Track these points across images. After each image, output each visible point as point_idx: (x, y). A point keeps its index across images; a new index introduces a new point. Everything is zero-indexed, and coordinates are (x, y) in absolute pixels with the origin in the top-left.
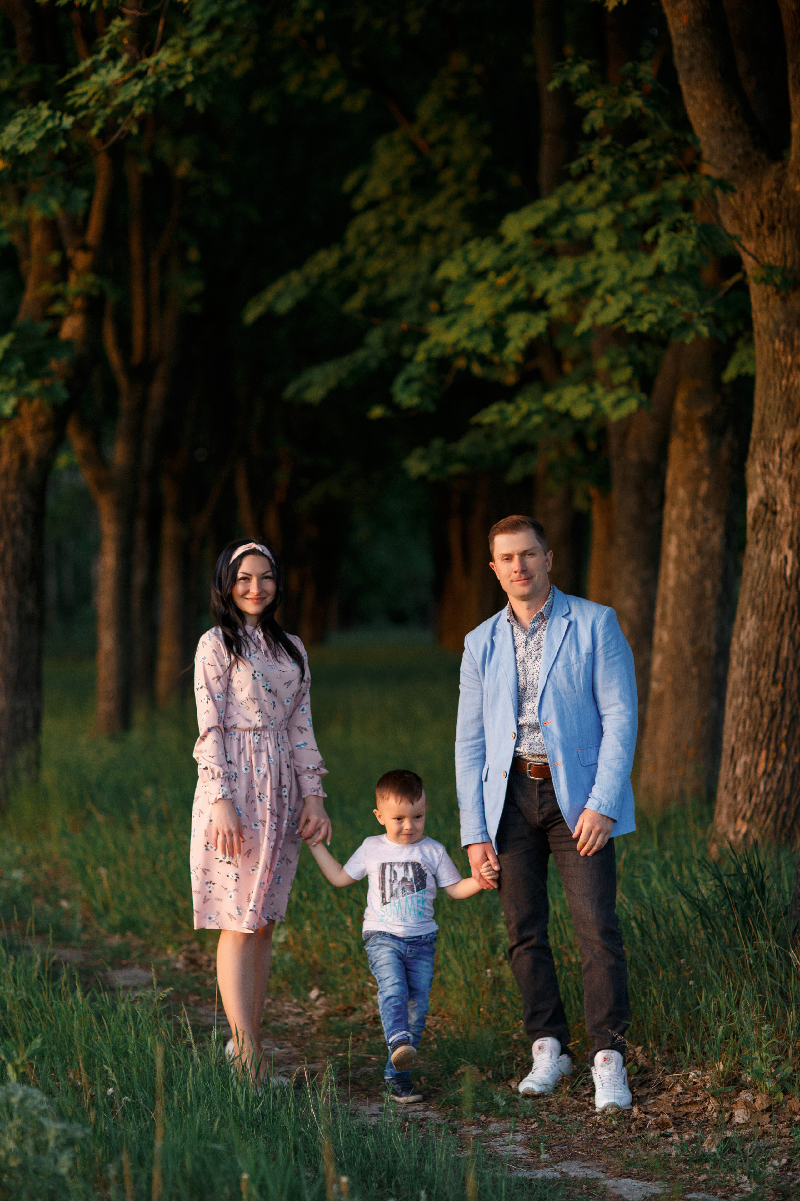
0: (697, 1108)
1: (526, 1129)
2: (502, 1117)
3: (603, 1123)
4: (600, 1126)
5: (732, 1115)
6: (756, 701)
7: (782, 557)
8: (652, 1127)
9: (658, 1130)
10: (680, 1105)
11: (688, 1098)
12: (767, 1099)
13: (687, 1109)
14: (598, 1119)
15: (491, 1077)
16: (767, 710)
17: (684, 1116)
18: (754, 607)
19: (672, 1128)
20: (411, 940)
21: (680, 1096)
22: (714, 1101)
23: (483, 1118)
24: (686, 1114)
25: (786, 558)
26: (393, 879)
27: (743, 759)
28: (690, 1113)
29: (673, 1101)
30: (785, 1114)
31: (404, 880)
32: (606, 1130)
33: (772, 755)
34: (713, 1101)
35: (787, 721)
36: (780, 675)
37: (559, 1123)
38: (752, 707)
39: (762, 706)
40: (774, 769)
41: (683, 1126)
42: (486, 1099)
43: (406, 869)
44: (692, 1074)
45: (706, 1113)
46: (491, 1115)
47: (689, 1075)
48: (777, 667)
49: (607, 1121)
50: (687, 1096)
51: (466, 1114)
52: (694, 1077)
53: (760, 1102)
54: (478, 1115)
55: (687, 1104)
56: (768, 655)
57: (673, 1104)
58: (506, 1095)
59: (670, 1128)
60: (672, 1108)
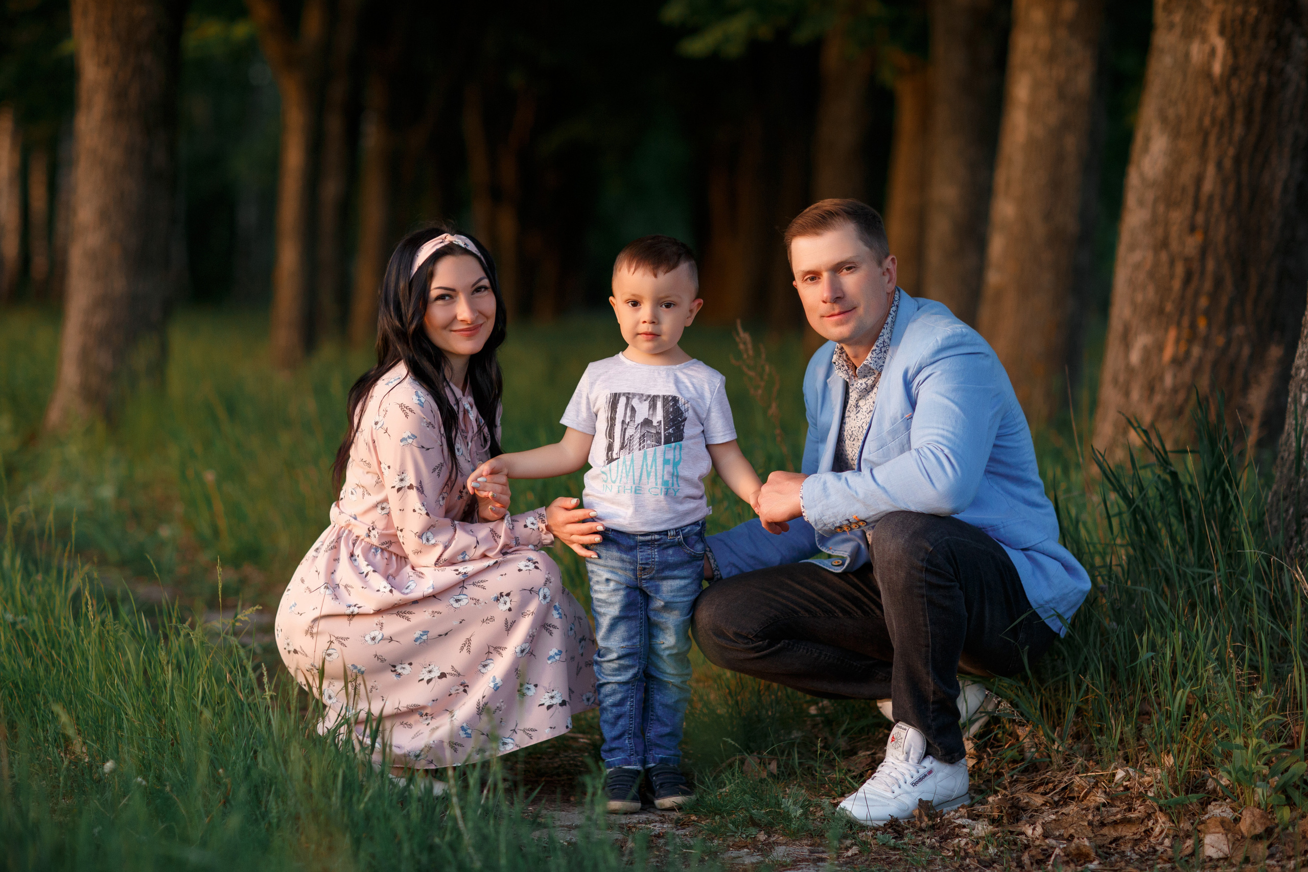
0: (1134, 829)
1: (838, 857)
2: (794, 836)
3: (971, 851)
4: (967, 854)
5: (1200, 841)
6: (1164, 256)
7: (1207, 48)
8: (1059, 860)
9: (1072, 865)
10: (1103, 824)
11: (1117, 812)
12: (1262, 816)
13: (1116, 831)
14: (963, 843)
15: (775, 771)
16: (1180, 270)
17: (1111, 843)
18: (1164, 120)
19: (1096, 862)
20: (649, 538)
21: (1103, 809)
22: (1164, 819)
23: (762, 837)
24: (1116, 840)
25: (1213, 52)
26: (628, 420)
27: (1142, 341)
28: (1121, 838)
29: (1090, 817)
30: (1294, 843)
31: (647, 422)
32: (979, 862)
33: (1185, 333)
34: (1162, 818)
35: (1208, 285)
36: (1200, 218)
37: (894, 848)
38: (1156, 264)
39: (1172, 263)
40: (1188, 354)
41: (1113, 859)
42: (767, 805)
43: (653, 406)
44: (1120, 774)
45: (1152, 839)
46: (776, 832)
47: (1114, 775)
48: (1196, 206)
49: (979, 848)
50: (1114, 810)
51: (734, 829)
52: (1123, 779)
53: (1248, 821)
54: (753, 831)
55: (1115, 823)
56: (1184, 190)
57: (1090, 823)
58: (801, 799)
59: (1091, 862)
60: (1089, 829)
